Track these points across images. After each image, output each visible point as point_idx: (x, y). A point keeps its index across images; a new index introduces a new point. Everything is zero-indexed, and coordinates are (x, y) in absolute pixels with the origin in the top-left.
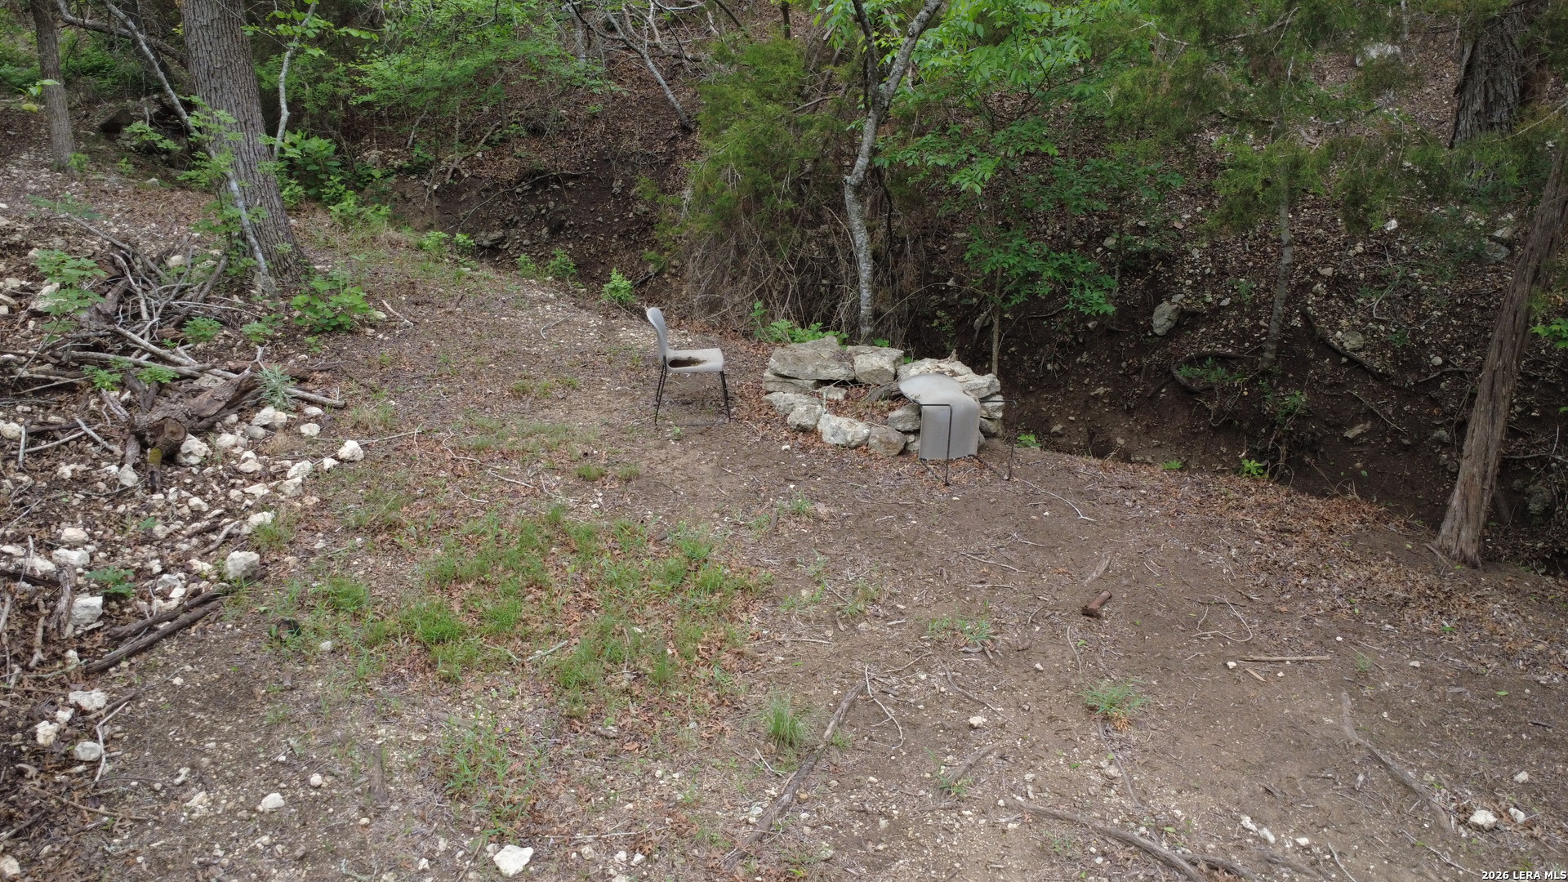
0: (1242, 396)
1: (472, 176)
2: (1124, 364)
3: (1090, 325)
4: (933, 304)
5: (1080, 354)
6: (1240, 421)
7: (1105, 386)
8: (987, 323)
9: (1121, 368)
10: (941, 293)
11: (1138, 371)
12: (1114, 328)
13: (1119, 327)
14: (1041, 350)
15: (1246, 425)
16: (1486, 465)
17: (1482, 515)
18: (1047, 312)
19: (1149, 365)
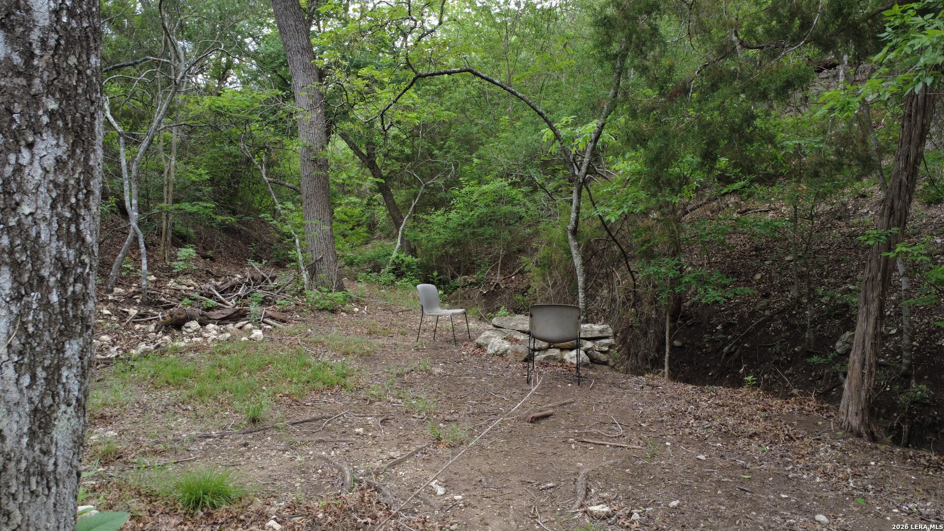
0: (885, 391)
1: (506, 287)
2: (813, 374)
3: (796, 349)
4: (705, 340)
5: (788, 368)
6: (880, 408)
7: (799, 388)
8: (733, 349)
9: (811, 376)
10: (712, 333)
11: (821, 378)
12: (811, 350)
13: (816, 349)
14: (762, 366)
15: (883, 411)
16: (863, 353)
17: (863, 394)
18: (773, 342)
19: (828, 373)
